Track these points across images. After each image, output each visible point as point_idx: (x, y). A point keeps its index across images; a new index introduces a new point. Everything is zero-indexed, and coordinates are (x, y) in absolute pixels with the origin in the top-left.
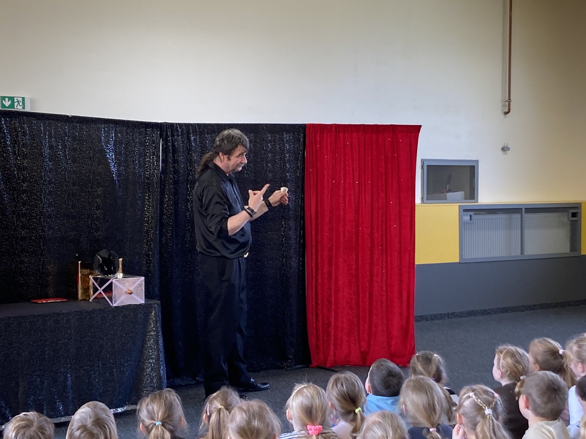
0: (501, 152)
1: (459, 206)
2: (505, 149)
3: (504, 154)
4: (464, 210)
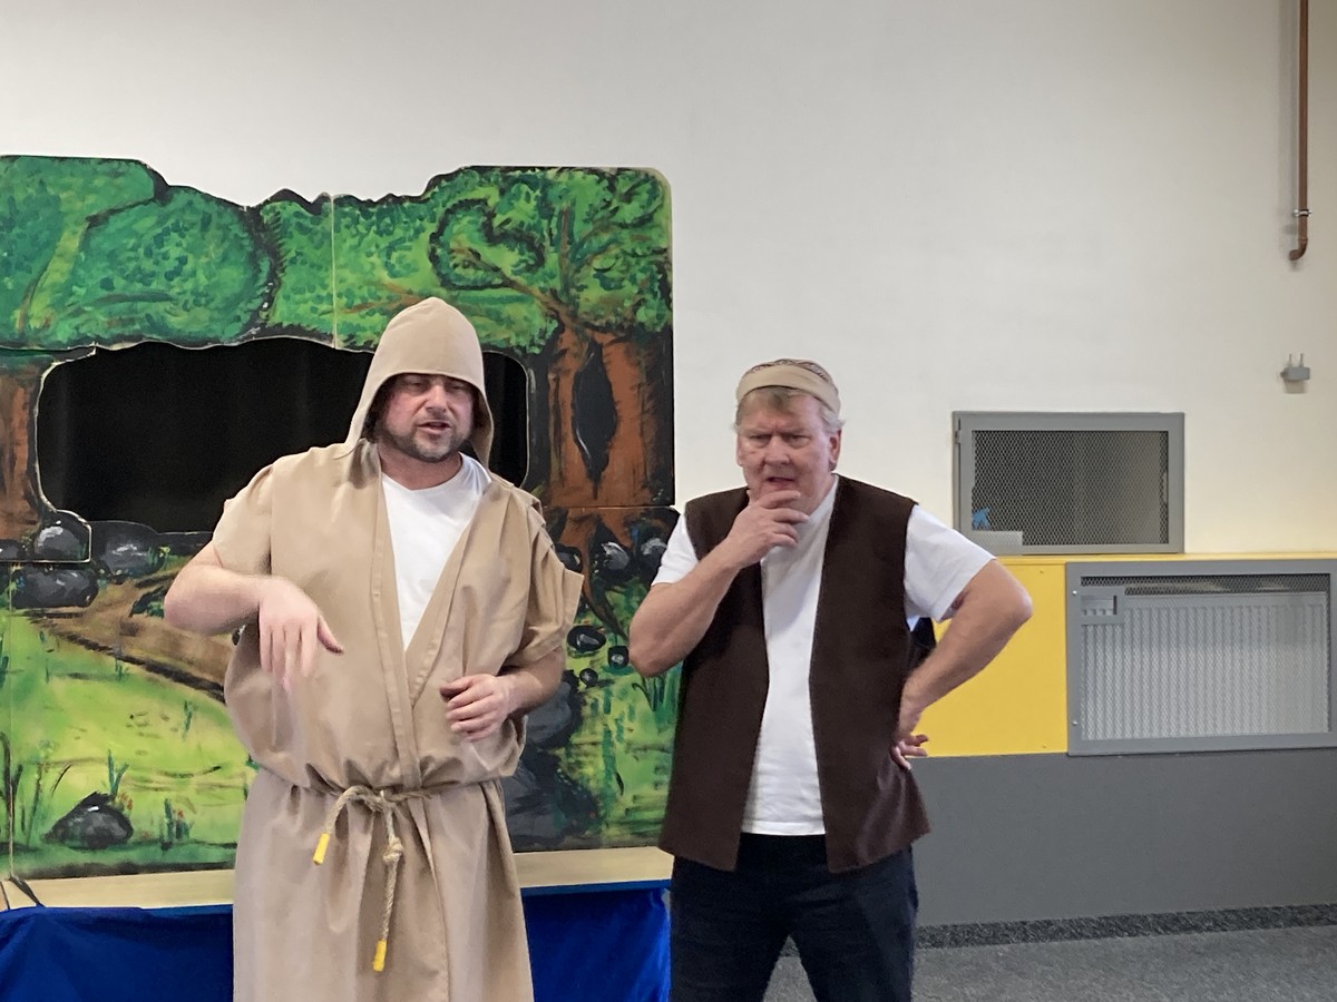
0: (1280, 385)
1: (1067, 565)
2: (1294, 378)
3: (1290, 391)
4: (1084, 578)
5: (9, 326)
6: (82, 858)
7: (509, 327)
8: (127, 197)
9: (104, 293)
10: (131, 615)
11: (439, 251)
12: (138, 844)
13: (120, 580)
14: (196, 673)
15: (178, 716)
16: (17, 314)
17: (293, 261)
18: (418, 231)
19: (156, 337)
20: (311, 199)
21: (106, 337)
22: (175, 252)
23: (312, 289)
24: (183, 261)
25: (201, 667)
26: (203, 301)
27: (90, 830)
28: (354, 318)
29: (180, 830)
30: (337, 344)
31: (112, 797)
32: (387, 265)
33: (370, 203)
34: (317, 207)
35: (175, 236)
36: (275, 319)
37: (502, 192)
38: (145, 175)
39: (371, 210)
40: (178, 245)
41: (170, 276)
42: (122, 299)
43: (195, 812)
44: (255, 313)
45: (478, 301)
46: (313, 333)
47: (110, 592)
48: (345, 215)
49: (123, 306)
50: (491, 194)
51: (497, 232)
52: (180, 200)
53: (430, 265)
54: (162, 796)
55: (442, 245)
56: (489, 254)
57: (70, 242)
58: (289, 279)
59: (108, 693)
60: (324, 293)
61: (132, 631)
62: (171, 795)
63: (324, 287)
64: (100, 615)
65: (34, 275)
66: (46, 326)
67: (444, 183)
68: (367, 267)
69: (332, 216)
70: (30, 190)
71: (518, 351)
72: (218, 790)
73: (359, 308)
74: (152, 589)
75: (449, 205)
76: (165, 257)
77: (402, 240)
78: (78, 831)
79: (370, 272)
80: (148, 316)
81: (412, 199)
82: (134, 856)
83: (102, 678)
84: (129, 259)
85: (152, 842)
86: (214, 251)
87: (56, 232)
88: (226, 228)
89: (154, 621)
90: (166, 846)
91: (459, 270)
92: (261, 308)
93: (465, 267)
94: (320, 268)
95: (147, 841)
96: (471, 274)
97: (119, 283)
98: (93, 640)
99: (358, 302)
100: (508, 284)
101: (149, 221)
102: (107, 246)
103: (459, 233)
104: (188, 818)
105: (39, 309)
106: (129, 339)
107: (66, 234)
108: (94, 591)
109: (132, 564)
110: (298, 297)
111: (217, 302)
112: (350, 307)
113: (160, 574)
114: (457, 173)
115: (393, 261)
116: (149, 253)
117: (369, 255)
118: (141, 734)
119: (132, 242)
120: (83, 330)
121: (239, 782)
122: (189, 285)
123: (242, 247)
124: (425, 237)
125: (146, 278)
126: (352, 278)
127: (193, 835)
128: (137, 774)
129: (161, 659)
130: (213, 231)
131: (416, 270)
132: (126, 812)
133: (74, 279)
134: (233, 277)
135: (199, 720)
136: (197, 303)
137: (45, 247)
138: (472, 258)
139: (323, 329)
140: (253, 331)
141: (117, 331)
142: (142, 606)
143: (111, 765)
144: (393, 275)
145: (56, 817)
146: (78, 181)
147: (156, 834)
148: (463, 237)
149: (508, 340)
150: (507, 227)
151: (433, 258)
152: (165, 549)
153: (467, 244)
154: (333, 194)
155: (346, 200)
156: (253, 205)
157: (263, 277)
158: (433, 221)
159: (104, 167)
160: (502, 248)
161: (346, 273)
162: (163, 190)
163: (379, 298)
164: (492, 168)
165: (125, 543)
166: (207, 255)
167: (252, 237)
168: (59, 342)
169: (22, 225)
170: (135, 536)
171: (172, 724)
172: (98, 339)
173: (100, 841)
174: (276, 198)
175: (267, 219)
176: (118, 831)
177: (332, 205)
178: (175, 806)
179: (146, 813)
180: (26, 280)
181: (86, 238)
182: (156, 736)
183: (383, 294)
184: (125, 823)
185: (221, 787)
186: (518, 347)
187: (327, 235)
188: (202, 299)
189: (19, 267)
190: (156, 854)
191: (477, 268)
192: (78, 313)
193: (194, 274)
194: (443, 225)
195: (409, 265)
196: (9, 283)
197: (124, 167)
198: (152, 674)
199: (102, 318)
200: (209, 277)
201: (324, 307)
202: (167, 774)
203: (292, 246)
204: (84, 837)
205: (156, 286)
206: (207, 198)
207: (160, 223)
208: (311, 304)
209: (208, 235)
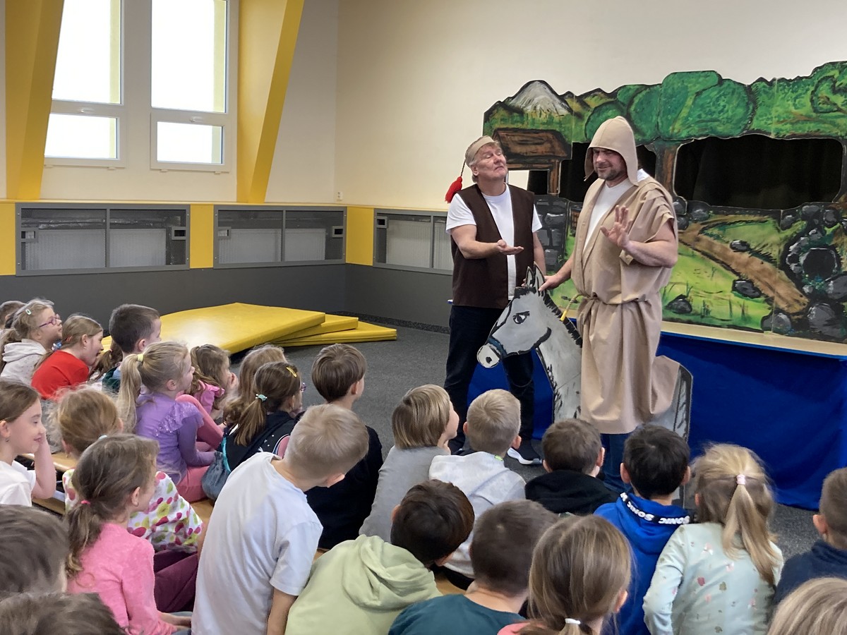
5: (668, 132)
6: (676, 316)
7: (838, 128)
8: (709, 84)
9: (698, 119)
10: (699, 234)
11: (814, 98)
12: (693, 315)
13: (696, 222)
14: (717, 257)
15: (710, 272)
16: (671, 128)
17: (760, 105)
18: (807, 90)
19: (713, 135)
20: (769, 81)
21: (697, 135)
22: (722, 103)
23: (766, 116)
24: (724, 106)
25: (719, 254)
26: (730, 121)
27: (679, 307)
28: (780, 126)
29: (707, 312)
30: (772, 136)
31: (687, 297)
32: (794, 105)
33: (790, 80)
34: (771, 84)
35: (723, 97)
36: (752, 127)
37: (840, 72)
38: (716, 76)
39: (791, 83)
40: (724, 101)
41: (720, 112)
42: (703, 121)
43: (712, 306)
44: (746, 125)
45: (826, 117)
46: (765, 132)
47: (693, 225)
48: (781, 86)
49: (704, 124)
50: (836, 73)
51: (837, 89)
52: (726, 84)
53: (810, 104)
54: (703, 299)
55: (815, 95)
56: (834, 98)
57: (689, 102)
58: (759, 111)
59: (689, 260)
60: (770, 117)
61: (698, 240)
62: (705, 299)
63: (770, 114)
64: (689, 234)
65: (678, 112)
66: (679, 132)
67: (818, 70)
68: (787, 106)
69: (776, 87)
70: (679, 84)
71: (840, 138)
72: (720, 300)
73: (782, 122)
74: (705, 226)
75: (820, 79)
76: (719, 105)
77: (801, 94)
78: (675, 307)
79: (788, 108)
80: (711, 128)
81: (806, 77)
82: (691, 318)
83: (688, 256)
84: (708, 107)
85: (698, 315)
86: (735, 103)
87: (686, 99)
88: (740, 94)
89: (705, 237)
90: (702, 317)
91: (821, 105)
92: (748, 123)
93: (823, 104)
94: (769, 107)
95: (696, 314)
96: (825, 107)
97: (703, 116)
98: (686, 242)
99: (782, 120)
100: (839, 110)
101: (715, 93)
102: (701, 103)
103: (823, 90)
104: (710, 308)
105: (678, 125)
106: (704, 136)
107: (688, 99)
108: (687, 225)
109: (700, 216)
110: (761, 119)
111: (734, 122)
112: (779, 122)
113: (709, 220)
114: (823, 66)
115: (797, 103)
116: (714, 104)
117: (788, 101)
118: (698, 277)
119: (708, 101)
120: (690, 133)
121: (727, 298)
122: (725, 116)
123: (744, 100)
124: (809, 92)
125: (712, 113)
126: (780, 110)
127: (711, 314)
128: (695, 290)
129: (707, 251)
130: (736, 96)
131: (805, 106)
132: (691, 303)
133: (689, 115)
134: (741, 111)
135: (716, 274)
136: (727, 122)
137: (682, 104)
138: (826, 100)
139: (768, 131)
140: (744, 132)
141: (701, 133)
142: (702, 232)
143: (687, 285)
144: (796, 109)
145: (669, 301)
146: (694, 80)
147: (699, 312)
148: (823, 92)
149: (837, 133)
150: (841, 86)
151: (812, 101)
152: (711, 212)
153: (825, 95)
154: (778, 77)
155: (783, 80)
156: (749, 84)
157: (750, 111)
158: (813, 86)
159: (703, 74)
160: (838, 95)
161: (779, 109)
162: (721, 81)
163: (790, 118)
164: (837, 62)
165: (698, 208)
166: (733, 104)
167: (749, 97)
168: (682, 138)
169: (675, 97)
170: (703, 206)
171: (708, 274)
172: (695, 136)
173: (682, 311)
174: (757, 81)
175: (753, 89)
176: (688, 309)
177: (776, 82)
178: (707, 304)
179: (697, 304)
180: (674, 116)
181: (695, 99)
182: (703, 278)
183: (792, 116)
184: (690, 306)
185: (723, 299)
186: (841, 136)
187: (773, 94)
188: (729, 120)
189: (673, 111)
190: (698, 319)
191: (828, 104)
192: (690, 126)
193: (727, 111)
194: (817, 87)
195: (802, 104)
196: (670, 117)
197: (709, 73)
198: (702, 256)
199: (696, 128)
200: (733, 111)
201: (769, 122)
202: (705, 292)
203: (761, 99)
204: (677, 309)
205: (714, 116)
206: (735, 82)
207: (718, 93)
208: (765, 121)
209: (734, 96)
